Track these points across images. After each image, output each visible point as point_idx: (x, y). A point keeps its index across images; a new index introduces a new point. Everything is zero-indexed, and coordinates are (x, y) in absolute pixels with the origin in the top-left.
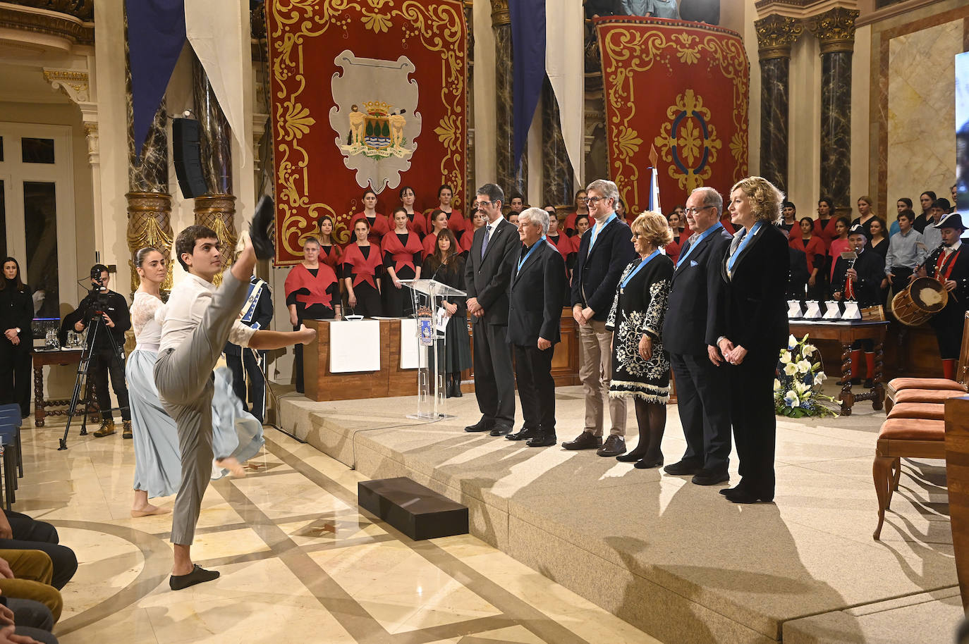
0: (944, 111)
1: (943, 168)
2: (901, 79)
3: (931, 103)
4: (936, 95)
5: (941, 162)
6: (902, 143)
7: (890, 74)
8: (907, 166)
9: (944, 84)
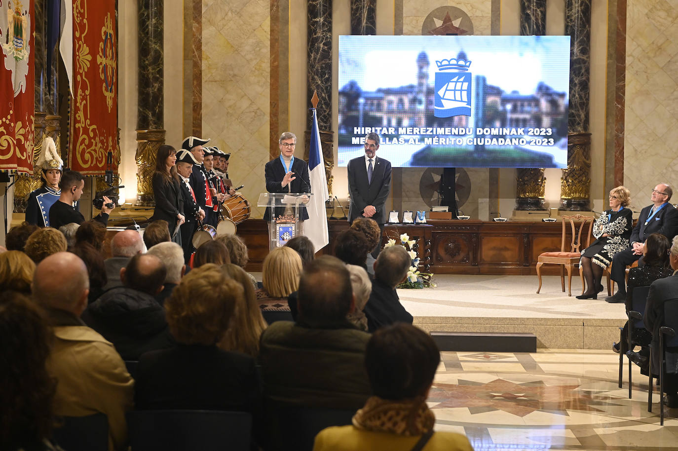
0: (254, 62)
1: (255, 107)
2: (214, 28)
3: (243, 54)
4: (247, 48)
5: (252, 103)
6: (216, 81)
7: (202, 22)
8: (221, 102)
9: (254, 41)
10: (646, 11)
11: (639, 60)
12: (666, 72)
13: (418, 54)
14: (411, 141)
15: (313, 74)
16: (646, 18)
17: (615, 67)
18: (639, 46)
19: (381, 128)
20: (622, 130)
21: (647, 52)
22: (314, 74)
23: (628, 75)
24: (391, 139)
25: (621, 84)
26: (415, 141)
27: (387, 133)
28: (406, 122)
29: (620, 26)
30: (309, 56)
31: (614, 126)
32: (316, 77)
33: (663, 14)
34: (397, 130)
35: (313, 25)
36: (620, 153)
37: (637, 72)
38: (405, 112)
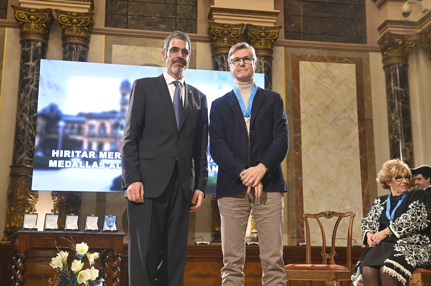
10: (315, 78)
11: (311, 116)
12: (333, 127)
13: (122, 82)
14: (112, 165)
15: (21, 112)
16: (316, 84)
17: (292, 121)
18: (311, 105)
19: (81, 152)
20: (300, 173)
21: (317, 110)
22: (23, 112)
23: (304, 128)
24: (91, 163)
25: (298, 135)
26: (116, 165)
27: (87, 157)
28: (107, 147)
29: (295, 89)
30: (19, 96)
31: (294, 170)
32: (24, 114)
33: (328, 81)
34: (97, 154)
35: (25, 69)
36: (300, 193)
37: (310, 126)
38: (106, 137)
